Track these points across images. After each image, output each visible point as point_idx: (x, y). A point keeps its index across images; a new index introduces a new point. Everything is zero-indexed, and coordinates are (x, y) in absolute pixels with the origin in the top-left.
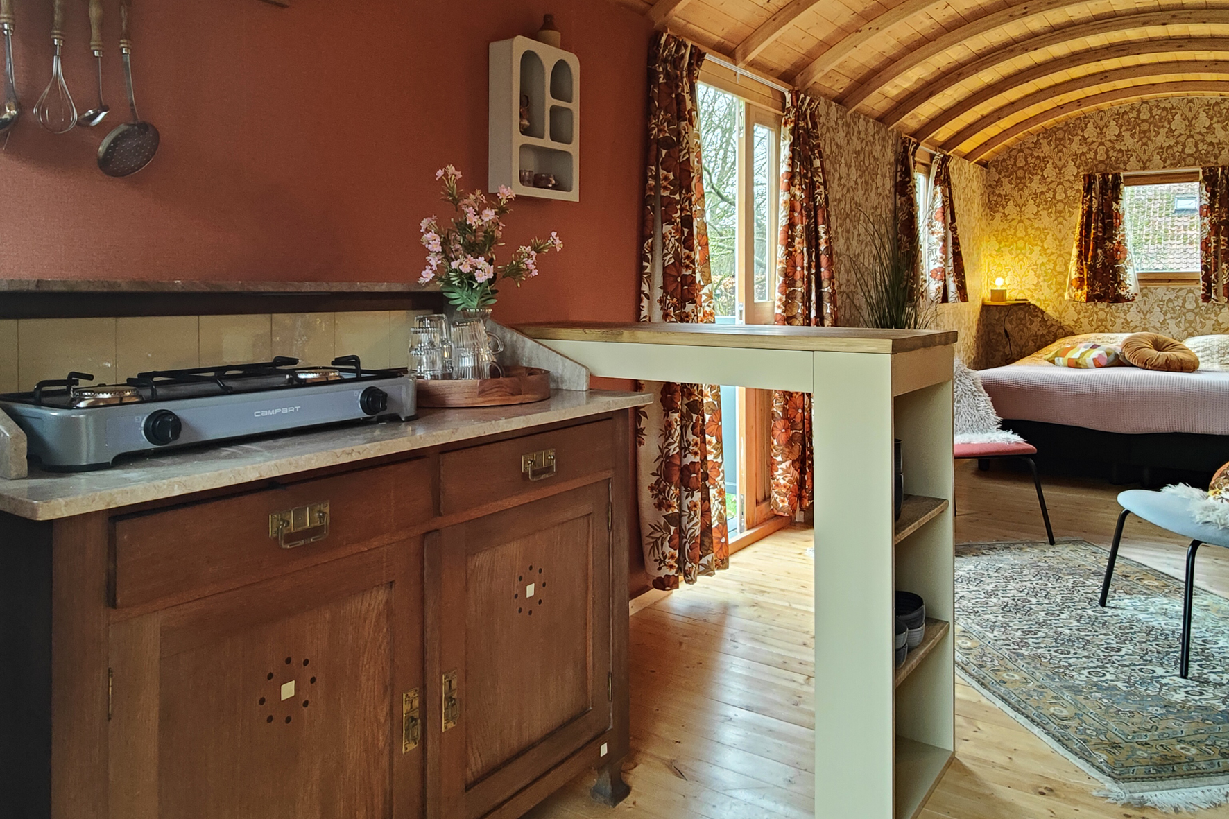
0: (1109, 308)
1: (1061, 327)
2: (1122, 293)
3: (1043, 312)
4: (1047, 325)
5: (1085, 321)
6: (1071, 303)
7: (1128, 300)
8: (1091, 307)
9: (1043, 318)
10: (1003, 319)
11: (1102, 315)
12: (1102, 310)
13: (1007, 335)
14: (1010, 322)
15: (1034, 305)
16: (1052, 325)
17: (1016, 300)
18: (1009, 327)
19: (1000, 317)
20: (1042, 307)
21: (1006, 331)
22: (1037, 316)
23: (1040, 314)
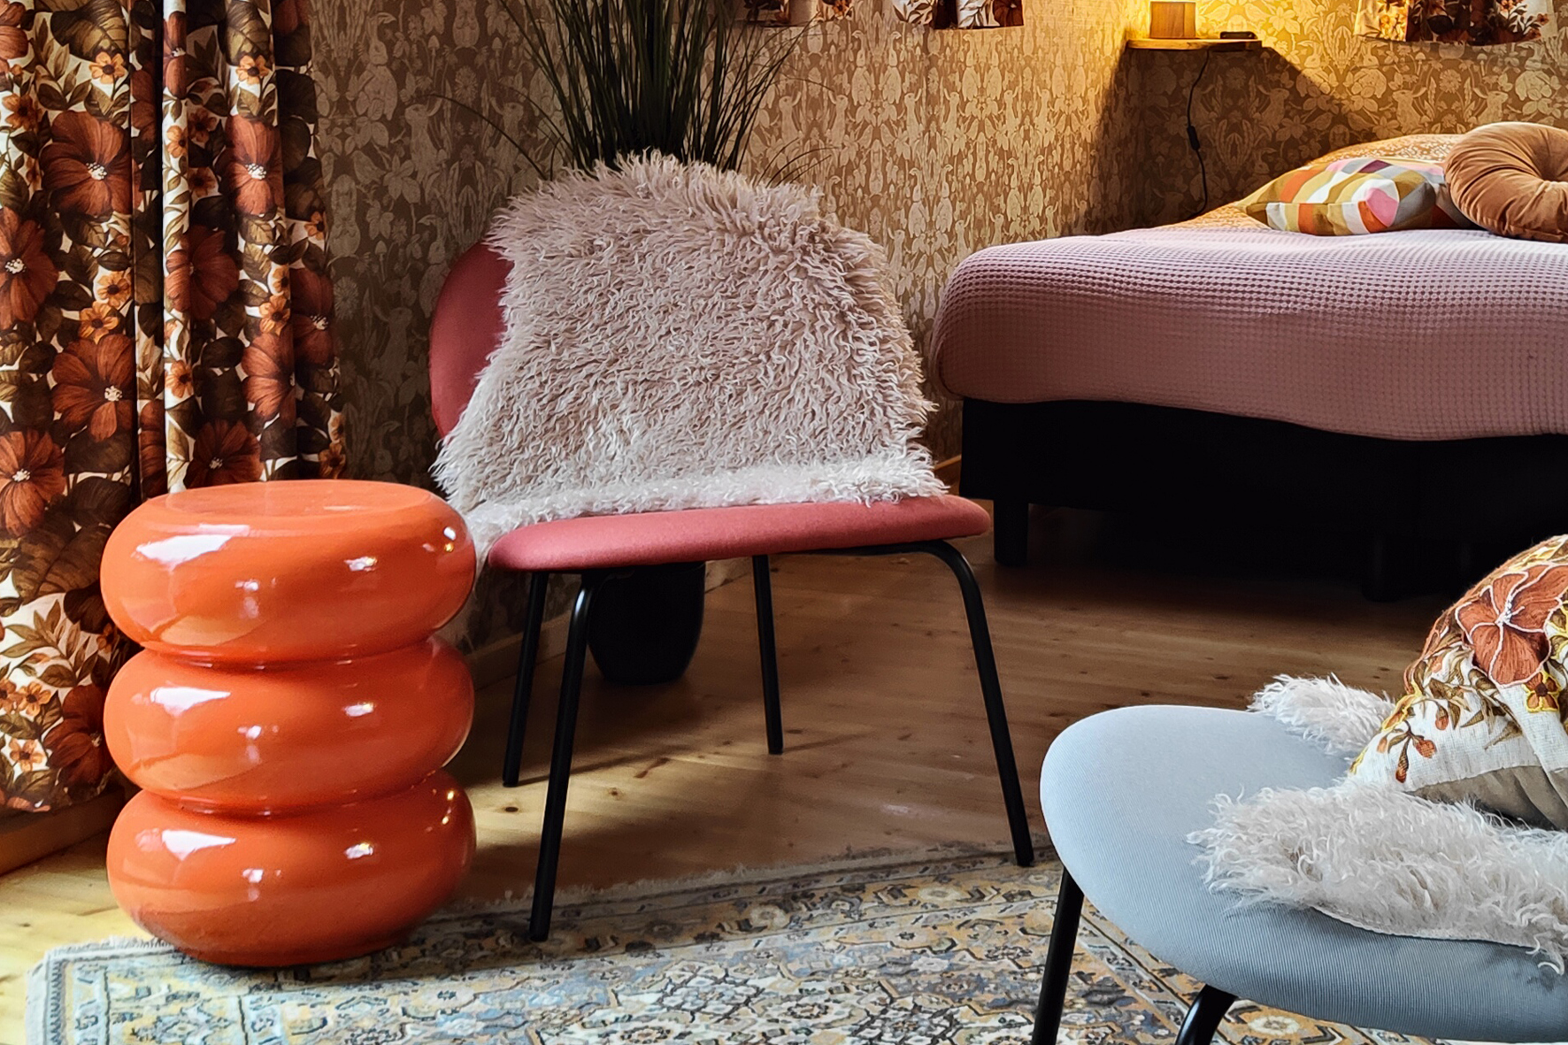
0: (1469, 62)
1: (1341, 118)
2: (1505, 14)
3: (1294, 72)
4: (1301, 112)
5: (1404, 99)
6: (1374, 44)
7: (1520, 36)
8: (1421, 56)
9: (1293, 90)
10: (1186, 92)
11: (1450, 81)
12: (1451, 65)
13: (1195, 141)
14: (1207, 102)
15: (1271, 51)
16: (1319, 112)
17: (1224, 35)
18: (1201, 116)
19: (1179, 89)
20: (1293, 59)
21: (1191, 131)
22: (1278, 84)
23: (1285, 78)
